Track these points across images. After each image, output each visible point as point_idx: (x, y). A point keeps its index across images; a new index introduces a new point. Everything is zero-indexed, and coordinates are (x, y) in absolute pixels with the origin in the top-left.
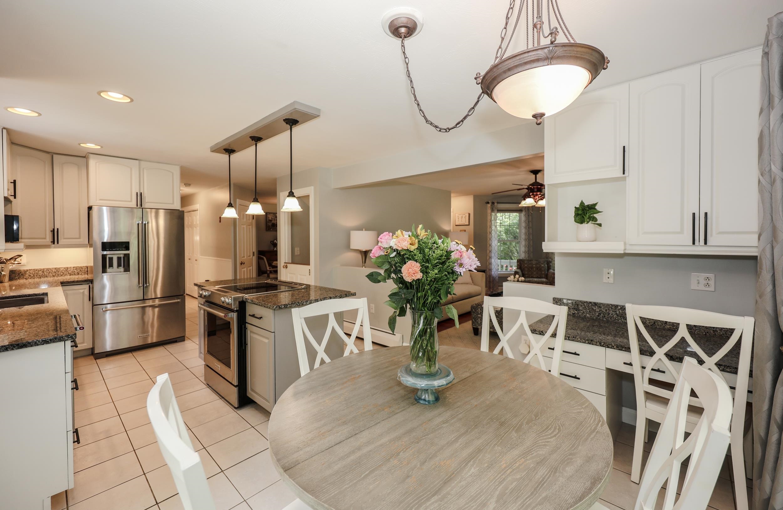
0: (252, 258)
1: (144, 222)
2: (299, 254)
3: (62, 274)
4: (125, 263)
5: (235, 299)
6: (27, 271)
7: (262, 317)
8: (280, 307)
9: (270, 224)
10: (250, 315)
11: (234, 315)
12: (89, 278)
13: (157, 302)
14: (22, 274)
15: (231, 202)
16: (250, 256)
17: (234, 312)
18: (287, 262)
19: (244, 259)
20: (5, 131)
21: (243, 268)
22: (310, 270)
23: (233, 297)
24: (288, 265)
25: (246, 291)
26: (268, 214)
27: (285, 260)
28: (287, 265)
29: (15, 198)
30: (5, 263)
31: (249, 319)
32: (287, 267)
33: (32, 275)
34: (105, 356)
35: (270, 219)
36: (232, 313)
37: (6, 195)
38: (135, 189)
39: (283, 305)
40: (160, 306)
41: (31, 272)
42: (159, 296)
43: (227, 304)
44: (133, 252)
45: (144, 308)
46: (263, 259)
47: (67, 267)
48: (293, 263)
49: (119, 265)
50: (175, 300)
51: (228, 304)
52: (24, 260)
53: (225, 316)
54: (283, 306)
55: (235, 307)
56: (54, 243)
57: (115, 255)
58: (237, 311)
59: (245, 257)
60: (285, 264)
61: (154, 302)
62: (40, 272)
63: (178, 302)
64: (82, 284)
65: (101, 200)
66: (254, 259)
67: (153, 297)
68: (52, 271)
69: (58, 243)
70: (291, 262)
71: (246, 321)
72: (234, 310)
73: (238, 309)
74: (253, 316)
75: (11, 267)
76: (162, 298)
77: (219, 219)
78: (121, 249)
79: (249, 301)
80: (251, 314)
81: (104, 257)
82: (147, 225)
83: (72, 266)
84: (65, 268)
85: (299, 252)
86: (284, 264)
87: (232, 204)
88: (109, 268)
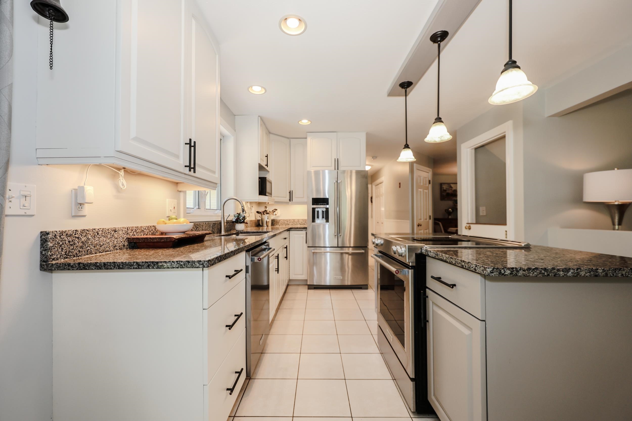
0: (429, 222)
1: (339, 182)
2: (485, 214)
3: (296, 223)
4: (326, 215)
5: (411, 249)
6: (280, 220)
7: (455, 285)
8: (500, 273)
9: (444, 194)
10: (432, 277)
11: (410, 273)
12: (305, 227)
13: (351, 251)
14: (278, 222)
15: (408, 143)
16: (426, 219)
17: (409, 269)
18: (470, 222)
19: (421, 222)
20: (259, 118)
21: (420, 230)
22: (506, 231)
23: (407, 245)
24: (472, 226)
25: (425, 242)
26: (443, 184)
27: (468, 221)
28: (470, 226)
29: (267, 167)
30: (269, 214)
31: (430, 283)
32: (470, 229)
33: (282, 223)
34: (313, 288)
35: (445, 189)
36: (406, 270)
37: (259, 163)
38: (334, 157)
39: (509, 269)
40: (352, 254)
41: (282, 221)
42: (352, 245)
43: (399, 256)
44: (331, 206)
45: (342, 254)
46: (439, 224)
47: (299, 219)
48: (477, 223)
49: (323, 217)
50: (360, 250)
51: (401, 255)
52: (278, 213)
53: (397, 272)
54: (508, 272)
55: (410, 260)
56: (290, 201)
57: (320, 209)
58: (412, 267)
59: (422, 220)
60: (468, 225)
61: (349, 250)
62: (286, 222)
63: (362, 253)
64: (302, 231)
65: (313, 167)
66: (431, 222)
67: (348, 246)
68: (291, 221)
69: (292, 201)
70: (474, 222)
71: (427, 285)
72: (409, 265)
73: (414, 265)
74: (439, 279)
75: (273, 217)
76: (355, 247)
77: (399, 185)
78: (323, 204)
79: (431, 254)
80: (435, 276)
81: (314, 209)
82: (340, 183)
83: (301, 218)
84: (297, 220)
85: (485, 212)
86: (466, 225)
87: (408, 145)
88: (317, 219)
